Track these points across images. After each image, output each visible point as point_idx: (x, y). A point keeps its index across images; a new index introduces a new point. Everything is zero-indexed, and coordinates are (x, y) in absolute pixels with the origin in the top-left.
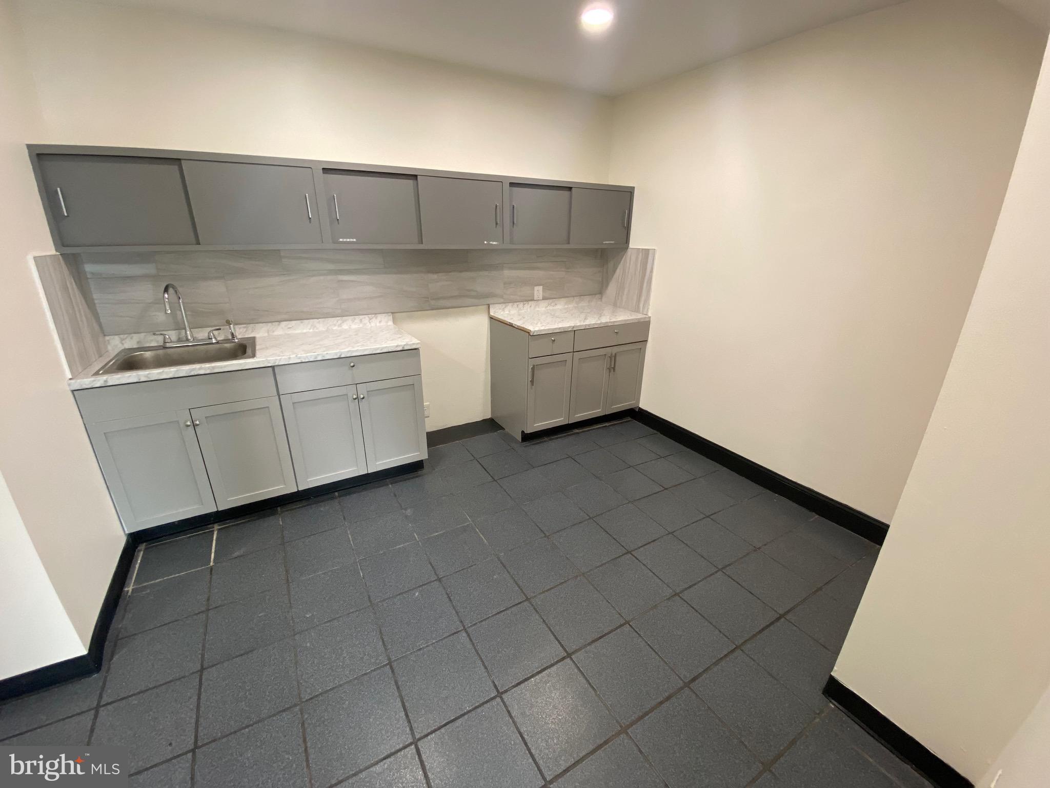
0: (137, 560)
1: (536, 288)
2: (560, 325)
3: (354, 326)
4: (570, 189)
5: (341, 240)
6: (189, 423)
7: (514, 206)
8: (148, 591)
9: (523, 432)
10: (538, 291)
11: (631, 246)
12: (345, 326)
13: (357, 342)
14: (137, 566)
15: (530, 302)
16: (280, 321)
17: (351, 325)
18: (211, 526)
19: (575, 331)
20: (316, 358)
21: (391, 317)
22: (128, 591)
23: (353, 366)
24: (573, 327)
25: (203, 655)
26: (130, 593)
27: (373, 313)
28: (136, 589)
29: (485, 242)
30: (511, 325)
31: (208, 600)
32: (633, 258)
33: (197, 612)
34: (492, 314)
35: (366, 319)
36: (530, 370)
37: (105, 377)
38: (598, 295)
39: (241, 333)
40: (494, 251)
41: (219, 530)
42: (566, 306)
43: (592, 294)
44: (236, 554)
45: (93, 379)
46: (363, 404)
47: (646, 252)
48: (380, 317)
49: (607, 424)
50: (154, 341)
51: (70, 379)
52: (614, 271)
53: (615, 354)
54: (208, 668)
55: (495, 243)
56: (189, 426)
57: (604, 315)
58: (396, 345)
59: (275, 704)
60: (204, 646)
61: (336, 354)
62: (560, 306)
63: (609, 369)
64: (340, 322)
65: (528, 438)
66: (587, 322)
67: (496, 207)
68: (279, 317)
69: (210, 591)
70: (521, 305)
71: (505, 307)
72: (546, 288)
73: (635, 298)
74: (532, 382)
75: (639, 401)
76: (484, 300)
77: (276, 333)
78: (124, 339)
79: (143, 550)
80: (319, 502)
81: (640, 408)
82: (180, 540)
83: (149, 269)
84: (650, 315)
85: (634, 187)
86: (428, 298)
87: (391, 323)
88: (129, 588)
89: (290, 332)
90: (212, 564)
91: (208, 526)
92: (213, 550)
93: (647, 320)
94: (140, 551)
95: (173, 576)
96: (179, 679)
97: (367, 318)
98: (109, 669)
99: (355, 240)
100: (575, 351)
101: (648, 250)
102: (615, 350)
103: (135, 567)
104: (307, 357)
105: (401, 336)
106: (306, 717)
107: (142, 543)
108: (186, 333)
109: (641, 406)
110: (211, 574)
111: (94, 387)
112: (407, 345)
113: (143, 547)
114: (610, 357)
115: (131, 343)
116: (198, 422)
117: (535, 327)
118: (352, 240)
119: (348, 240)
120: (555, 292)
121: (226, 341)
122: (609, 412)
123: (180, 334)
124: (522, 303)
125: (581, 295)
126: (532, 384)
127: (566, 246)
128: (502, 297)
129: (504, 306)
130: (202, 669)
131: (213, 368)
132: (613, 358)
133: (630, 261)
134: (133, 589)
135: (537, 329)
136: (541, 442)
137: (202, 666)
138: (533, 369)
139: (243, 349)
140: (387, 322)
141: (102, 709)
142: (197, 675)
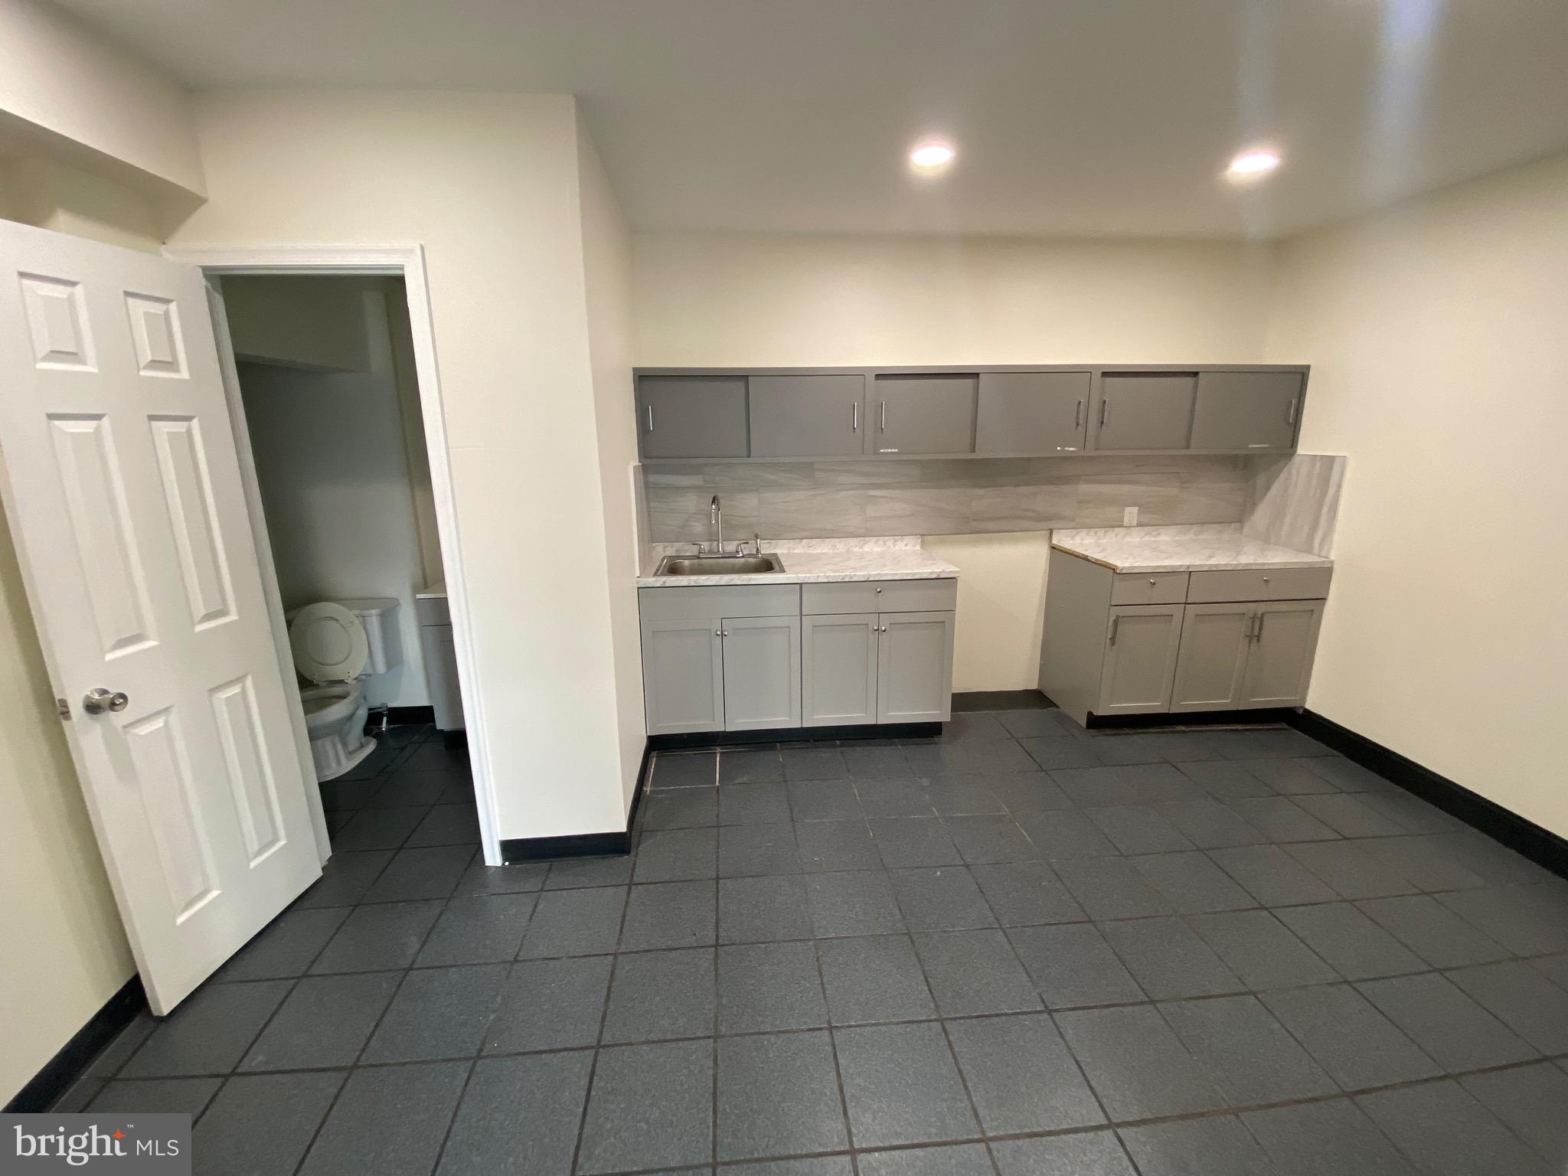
0: (652, 765)
1: (1128, 510)
2: (1167, 563)
3: (877, 549)
4: (1196, 374)
5: (882, 451)
6: (719, 633)
7: (1105, 402)
8: (663, 796)
9: (1090, 714)
10: (1131, 514)
11: (1303, 449)
12: (867, 548)
13: (885, 566)
14: (652, 770)
15: (1117, 530)
16: (801, 539)
17: (873, 547)
18: (713, 748)
19: (1190, 572)
20: (843, 578)
21: (920, 540)
22: (647, 789)
23: (880, 592)
24: (1188, 567)
25: (718, 866)
26: (648, 793)
27: (899, 534)
28: (653, 791)
29: (1059, 448)
30: (1085, 558)
31: (718, 816)
32: (1304, 471)
33: (709, 825)
34: (1055, 542)
35: (890, 541)
36: (1111, 623)
37: (664, 578)
38: (1236, 524)
39: (767, 549)
40: (1069, 459)
41: (722, 753)
42: (1177, 538)
43: (1222, 522)
44: (744, 780)
45: (654, 579)
46: (884, 637)
47: (1329, 462)
48: (906, 539)
49: (1239, 727)
50: (692, 550)
51: (638, 576)
52: (1268, 488)
53: (1262, 614)
54: (723, 878)
55: (1072, 449)
56: (719, 635)
57: (1245, 553)
58: (930, 571)
59: (789, 931)
60: (717, 858)
61: (864, 576)
62: (1166, 536)
63: (1250, 637)
64: (861, 543)
65: (1097, 723)
66: (1213, 561)
67: (1080, 403)
68: (803, 534)
69: (719, 809)
70: (1101, 532)
71: (1077, 534)
72: (1143, 509)
73: (1306, 530)
74: (1113, 640)
75: (1304, 698)
76: (1046, 522)
77: (796, 551)
78: (665, 547)
79: (655, 756)
80: (819, 747)
81: (1306, 710)
82: (687, 755)
83: (697, 480)
84: (1332, 558)
85: (1310, 366)
86: (968, 518)
87: (918, 547)
89: (811, 551)
90: (717, 784)
91: (715, 745)
92: (718, 772)
93: (1329, 565)
94: (653, 757)
95: (683, 787)
96: (696, 881)
97: (893, 541)
98: (637, 853)
99: (897, 450)
100: (1188, 602)
101: (1332, 459)
102: (1261, 608)
103: (650, 771)
104: (835, 576)
105: (934, 562)
106: (820, 953)
107: (655, 750)
108: (718, 545)
109: (1308, 706)
110: (718, 795)
111: (658, 586)
112: (943, 571)
113: (655, 754)
114: (1253, 619)
115: (670, 551)
116: (726, 633)
117: (1123, 562)
118: (893, 450)
119: (889, 451)
120: (1157, 516)
121: (750, 555)
122: (1243, 706)
123: (711, 545)
124: (1103, 530)
125: (1204, 522)
126: (1113, 644)
127: (1187, 452)
128: (1073, 520)
129: (1074, 532)
130: (718, 879)
131: (750, 580)
132: (1258, 620)
133: (1296, 476)
134: (650, 790)
135: (1127, 565)
136: (1119, 734)
137: (718, 875)
138: (1116, 622)
139: (767, 565)
140: (914, 546)
141: (634, 887)
142: (714, 882)
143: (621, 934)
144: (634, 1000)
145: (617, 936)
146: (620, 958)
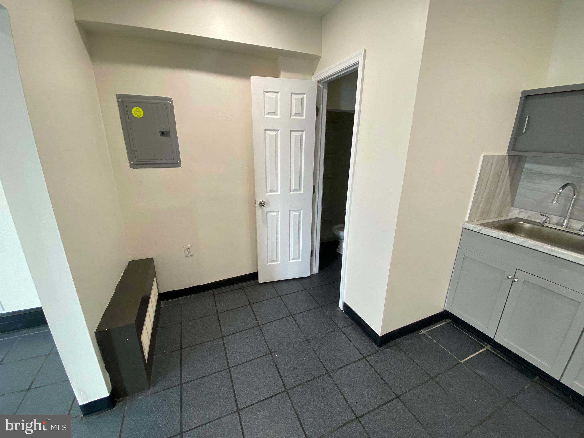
0: (440, 324)
6: (510, 277)
8: (426, 341)
14: (437, 326)
18: (487, 344)
22: (422, 332)
25: (406, 392)
26: (420, 334)
28: (425, 335)
31: (439, 374)
33: (428, 373)
41: (487, 350)
44: (479, 372)
45: (476, 226)
50: (538, 219)
51: (466, 222)
54: (400, 400)
56: (510, 279)
60: (411, 390)
69: (445, 372)
79: (447, 322)
82: (465, 334)
88: (423, 332)
90: (462, 361)
91: (485, 342)
92: (471, 357)
94: (445, 321)
95: (441, 346)
96: (389, 387)
103: (435, 326)
107: (450, 319)
110: (456, 365)
111: (473, 230)
113: (448, 321)
115: (524, 215)
116: (516, 280)
130: (398, 397)
134: (424, 333)
137: (400, 396)
141: (365, 360)
142: (394, 396)
143: (338, 369)
144: (311, 393)
145: (337, 367)
146: (327, 375)
